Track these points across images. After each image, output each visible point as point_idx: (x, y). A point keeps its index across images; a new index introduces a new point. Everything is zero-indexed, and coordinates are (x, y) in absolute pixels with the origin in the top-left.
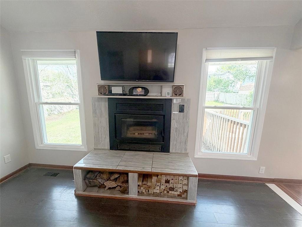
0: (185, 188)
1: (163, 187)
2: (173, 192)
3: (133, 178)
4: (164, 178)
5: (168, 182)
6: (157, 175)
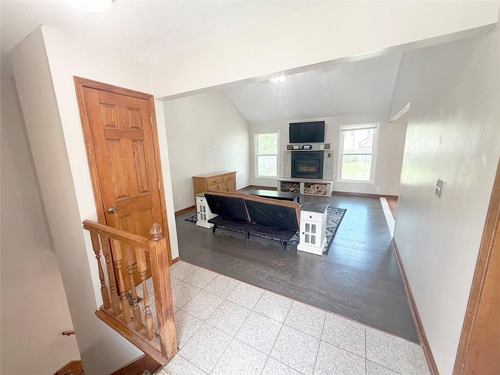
0: (326, 190)
1: (316, 190)
3: (302, 185)
4: (316, 186)
5: (318, 188)
6: (313, 184)
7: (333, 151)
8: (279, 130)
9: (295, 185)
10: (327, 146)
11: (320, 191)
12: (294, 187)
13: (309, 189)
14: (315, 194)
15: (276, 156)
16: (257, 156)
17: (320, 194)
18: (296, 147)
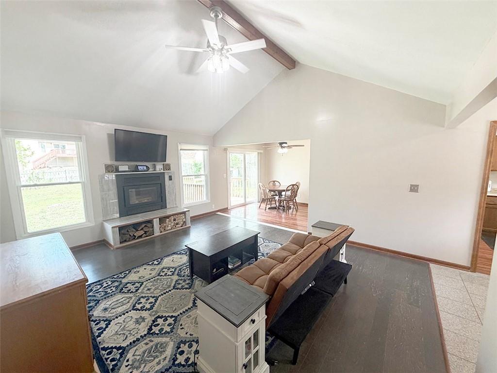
0: (184, 220)
1: (172, 224)
2: (178, 226)
3: (156, 222)
4: (172, 218)
5: (175, 220)
6: (168, 217)
7: (174, 172)
8: (84, 137)
9: (143, 226)
10: (167, 167)
11: (177, 224)
12: (142, 229)
13: (165, 225)
14: (171, 229)
15: (80, 184)
16: (19, 188)
17: (179, 227)
18: (124, 167)
